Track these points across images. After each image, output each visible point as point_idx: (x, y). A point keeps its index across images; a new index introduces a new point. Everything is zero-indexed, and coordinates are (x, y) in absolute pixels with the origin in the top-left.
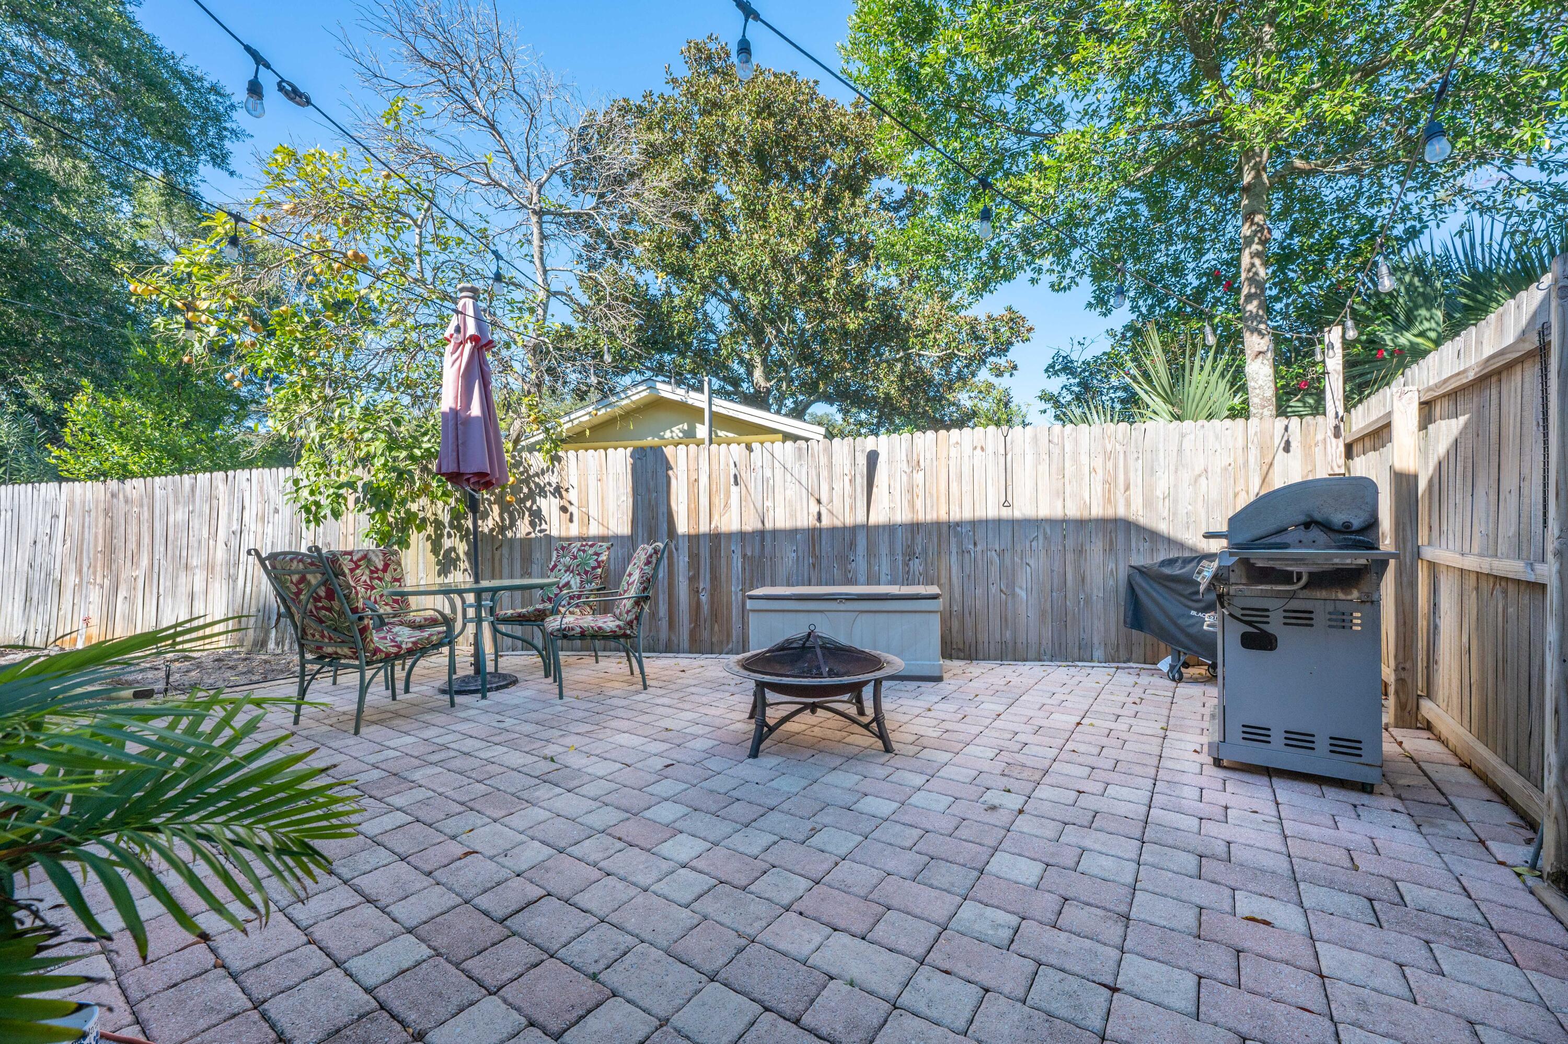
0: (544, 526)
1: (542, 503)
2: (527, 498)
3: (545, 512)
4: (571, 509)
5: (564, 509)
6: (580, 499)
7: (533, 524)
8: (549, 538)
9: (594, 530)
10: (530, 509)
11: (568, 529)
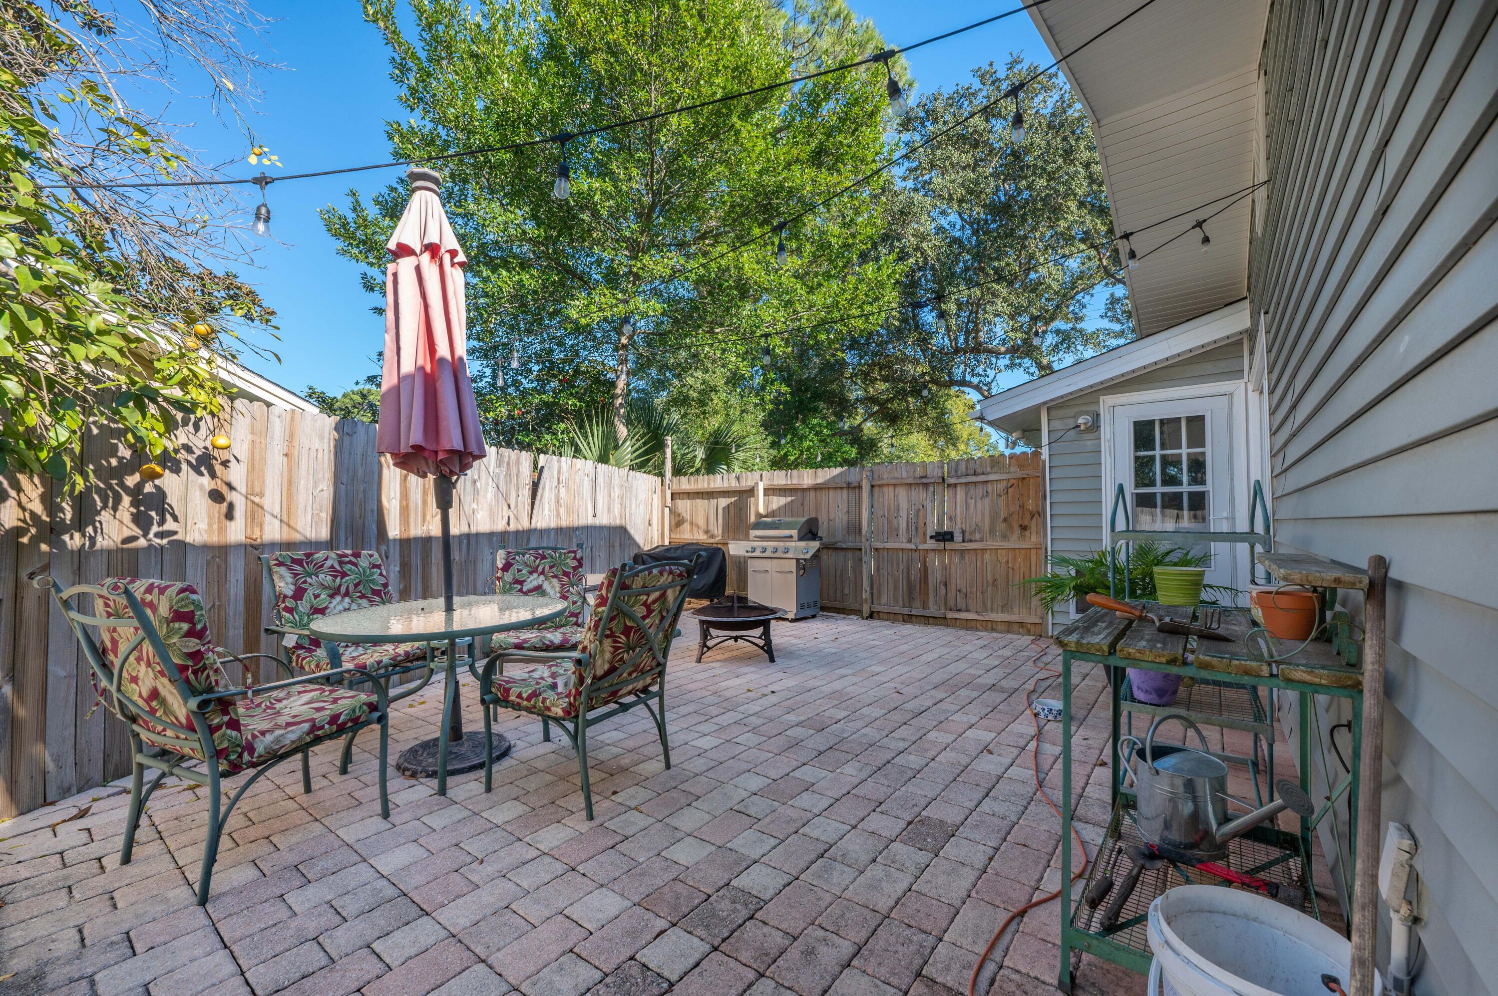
0: (170, 525)
1: (170, 482)
2: (127, 468)
3: (173, 499)
4: (230, 496)
5: (216, 496)
6: (250, 483)
7: (141, 521)
8: (182, 546)
9: (272, 532)
10: (136, 492)
11: (222, 530)
